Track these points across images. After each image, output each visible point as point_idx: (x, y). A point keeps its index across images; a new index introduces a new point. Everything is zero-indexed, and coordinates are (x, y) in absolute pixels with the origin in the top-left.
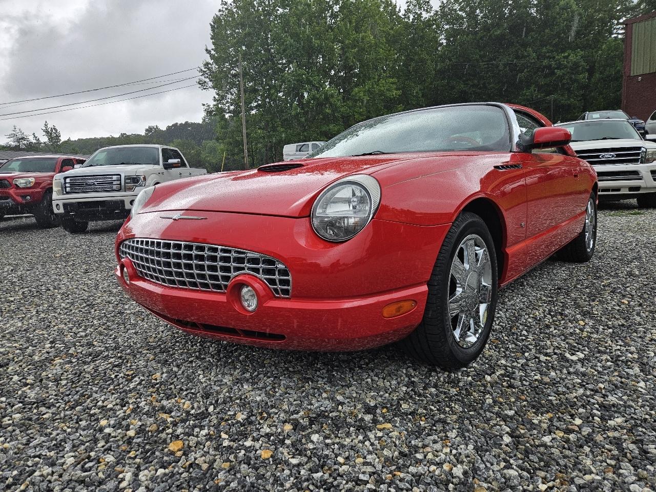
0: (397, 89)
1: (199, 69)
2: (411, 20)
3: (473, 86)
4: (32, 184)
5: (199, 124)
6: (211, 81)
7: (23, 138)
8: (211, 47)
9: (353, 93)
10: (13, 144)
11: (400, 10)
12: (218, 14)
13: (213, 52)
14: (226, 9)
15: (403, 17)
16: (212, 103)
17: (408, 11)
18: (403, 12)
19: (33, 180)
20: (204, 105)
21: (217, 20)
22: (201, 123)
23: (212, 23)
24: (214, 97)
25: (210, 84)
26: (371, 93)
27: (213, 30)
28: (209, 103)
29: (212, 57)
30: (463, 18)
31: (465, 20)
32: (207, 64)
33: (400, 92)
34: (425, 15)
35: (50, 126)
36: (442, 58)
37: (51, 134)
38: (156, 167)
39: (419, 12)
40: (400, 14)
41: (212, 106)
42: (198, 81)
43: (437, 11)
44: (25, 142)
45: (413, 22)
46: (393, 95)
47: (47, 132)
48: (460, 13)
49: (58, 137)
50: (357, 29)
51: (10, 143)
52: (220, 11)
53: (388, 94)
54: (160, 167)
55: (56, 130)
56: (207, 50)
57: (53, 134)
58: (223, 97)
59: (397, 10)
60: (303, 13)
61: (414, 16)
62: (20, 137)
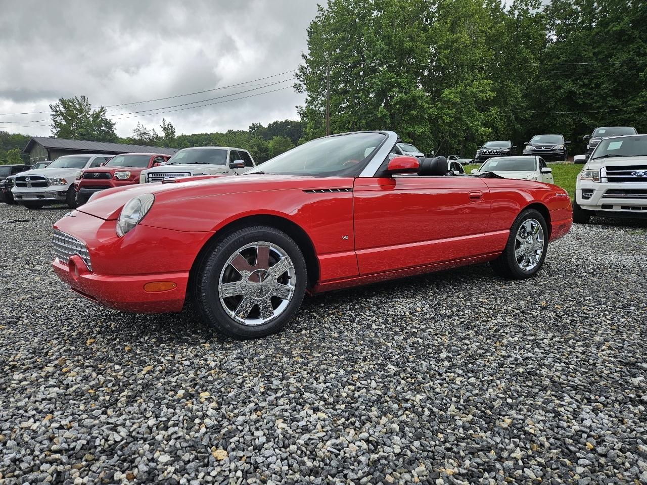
0: (492, 91)
1: (295, 74)
2: (516, 17)
3: (584, 85)
4: (128, 177)
5: (298, 122)
6: (305, 84)
7: (145, 133)
8: (307, 52)
9: (443, 95)
10: (137, 138)
11: (505, 6)
12: (315, 20)
13: (309, 57)
14: (323, 15)
15: (507, 13)
16: (304, 105)
17: (514, 7)
18: (508, 8)
19: (129, 173)
20: (297, 107)
21: (314, 26)
22: (299, 121)
23: (309, 30)
24: (307, 99)
25: (305, 87)
26: (464, 95)
27: (310, 36)
28: (302, 105)
29: (308, 61)
30: (577, 12)
31: (580, 14)
32: (302, 68)
33: (494, 94)
34: (533, 12)
35: (167, 123)
36: (549, 56)
37: (167, 129)
38: (223, 167)
39: (525, 8)
40: (505, 11)
41: (304, 108)
42: (293, 85)
43: (548, 6)
44: (146, 137)
45: (518, 18)
46: (486, 97)
47: (164, 128)
48: (575, 7)
49: (173, 132)
50: (452, 30)
51: (134, 137)
52: (317, 17)
53: (481, 96)
54: (226, 167)
55: (172, 127)
56: (303, 56)
57: (169, 131)
58: (314, 99)
59: (502, 6)
60: (397, 15)
61: (520, 12)
62: (143, 131)
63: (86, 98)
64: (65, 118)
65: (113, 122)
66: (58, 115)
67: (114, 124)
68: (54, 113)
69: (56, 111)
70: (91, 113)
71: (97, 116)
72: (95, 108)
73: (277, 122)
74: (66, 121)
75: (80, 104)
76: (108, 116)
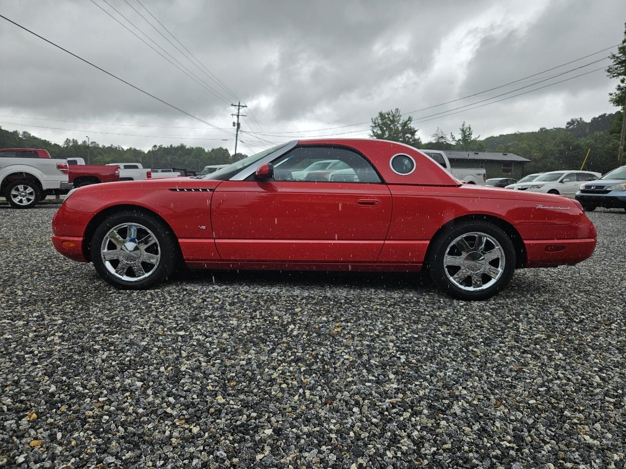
7: (442, 137)
10: (434, 142)
35: (466, 126)
37: (465, 132)
44: (443, 140)
47: (463, 131)
49: (470, 135)
55: (470, 129)
62: (440, 136)
63: (399, 110)
64: (381, 129)
65: (416, 129)
66: (376, 126)
67: (416, 131)
68: (373, 125)
69: (375, 123)
70: (400, 122)
71: (405, 124)
72: (404, 119)
73: (605, 114)
74: (381, 131)
75: (393, 116)
76: (412, 125)
